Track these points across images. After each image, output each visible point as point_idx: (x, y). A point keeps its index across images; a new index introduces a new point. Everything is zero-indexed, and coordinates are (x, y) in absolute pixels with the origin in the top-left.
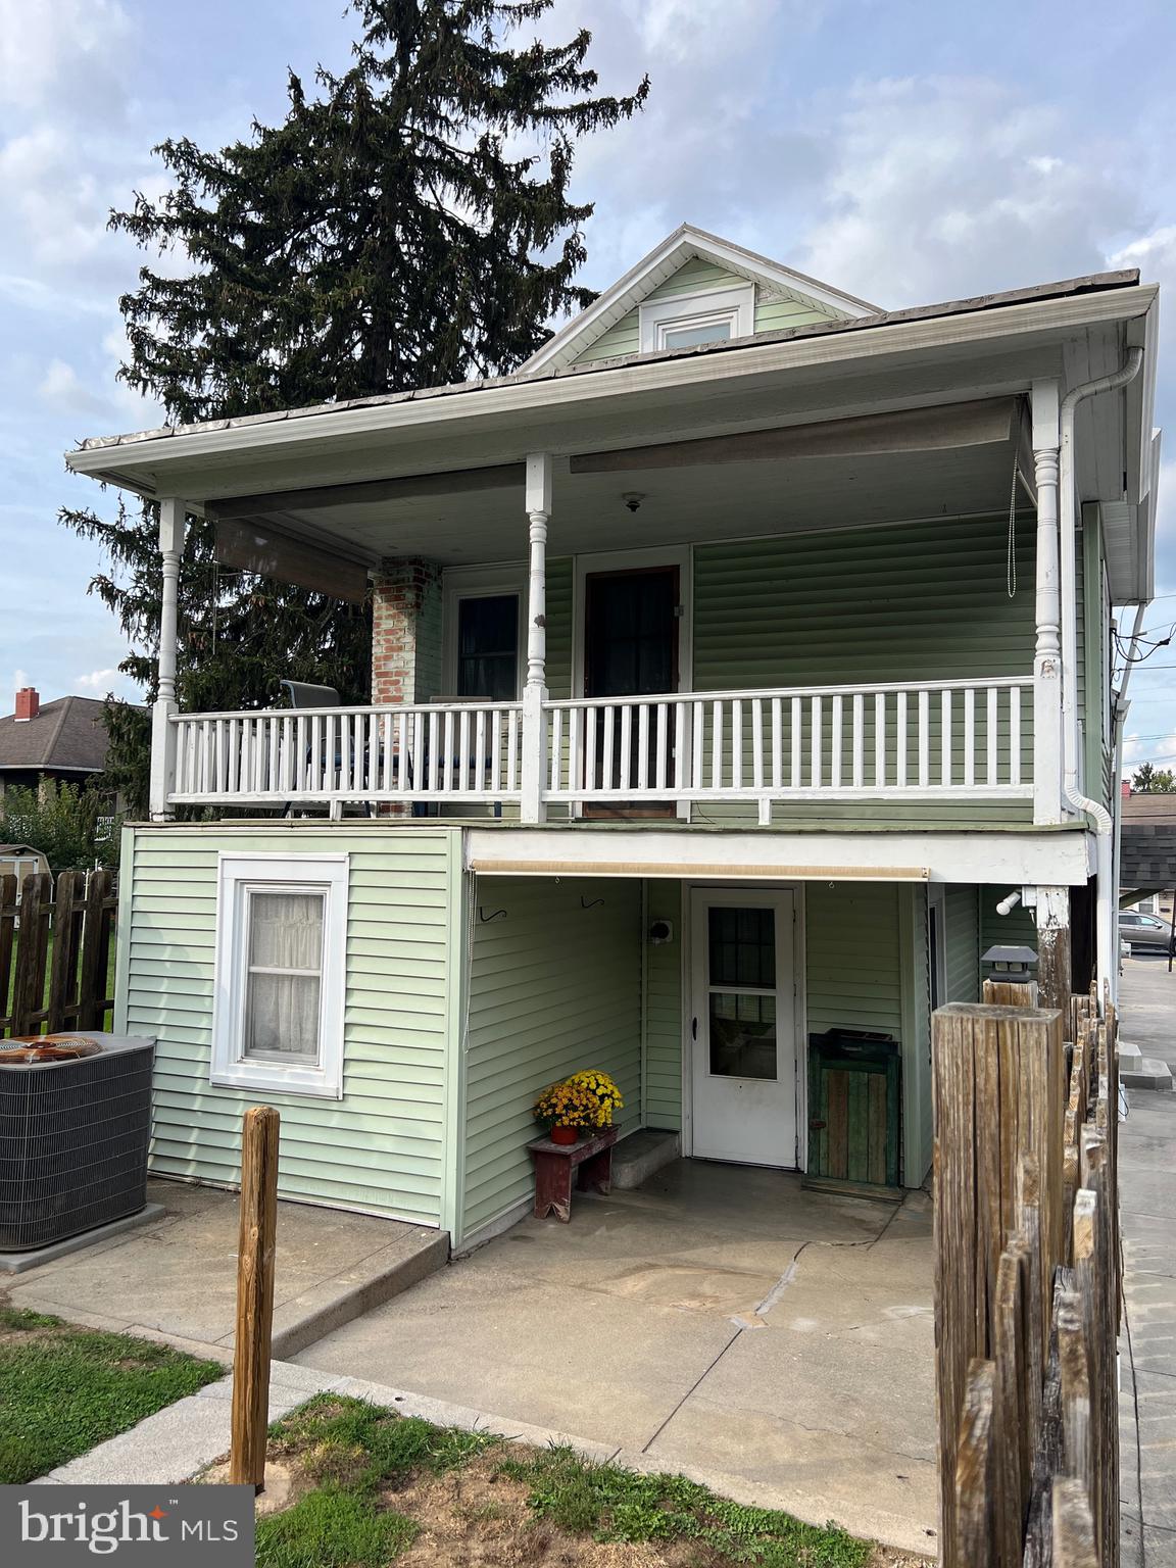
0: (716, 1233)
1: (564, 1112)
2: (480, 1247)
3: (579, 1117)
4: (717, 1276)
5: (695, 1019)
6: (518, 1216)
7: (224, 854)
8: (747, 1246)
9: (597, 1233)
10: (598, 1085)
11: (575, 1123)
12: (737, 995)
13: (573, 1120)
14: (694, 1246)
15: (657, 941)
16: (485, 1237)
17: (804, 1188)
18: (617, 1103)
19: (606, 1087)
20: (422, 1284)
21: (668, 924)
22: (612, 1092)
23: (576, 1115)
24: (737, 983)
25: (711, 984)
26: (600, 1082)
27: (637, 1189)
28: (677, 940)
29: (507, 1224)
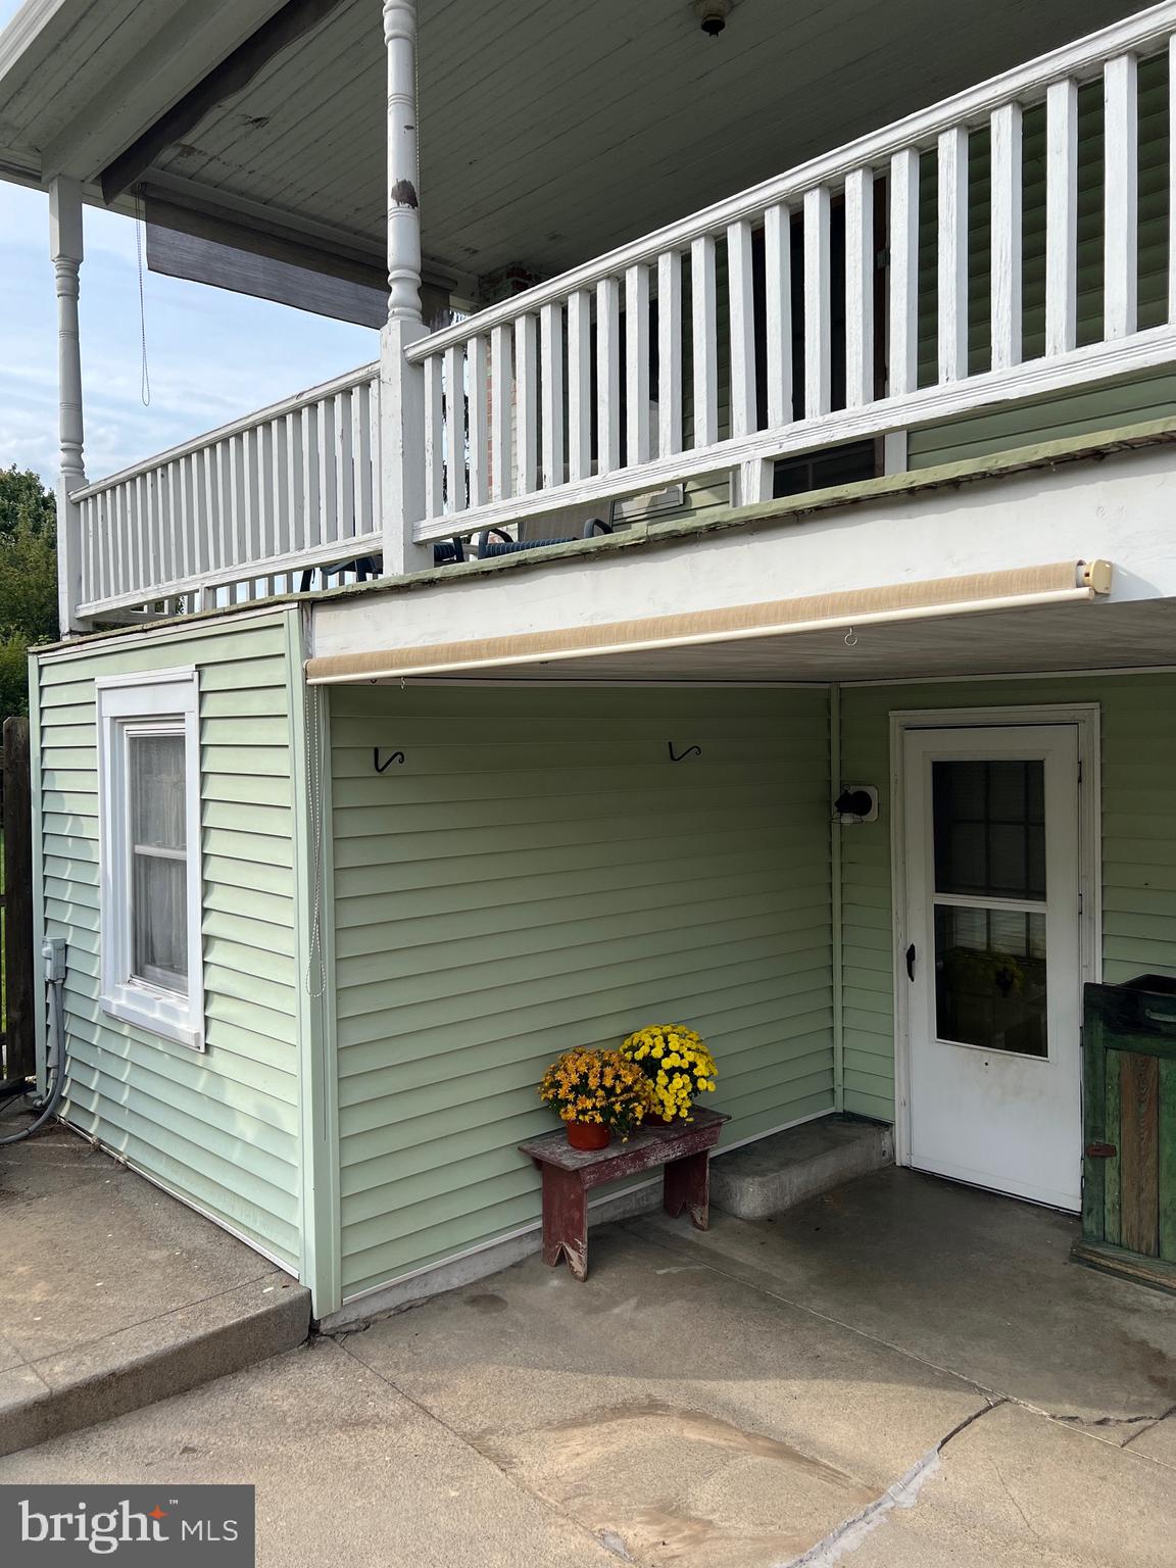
0: (821, 1348)
1: (571, 1097)
2: (404, 1310)
3: (594, 1108)
4: (759, 1459)
5: (912, 947)
6: (512, 1255)
7: (102, 681)
8: (861, 1390)
9: (616, 1311)
10: (667, 1053)
11: (587, 1118)
12: (988, 910)
13: (584, 1112)
14: (759, 1372)
15: (847, 819)
16: (416, 1293)
17: (1076, 1258)
18: (702, 1084)
19: (682, 1057)
20: (217, 1385)
21: (872, 792)
22: (693, 1065)
23: (589, 1104)
24: (989, 890)
25: (938, 890)
26: (672, 1047)
27: (770, 1220)
28: (885, 818)
29: (482, 1269)
